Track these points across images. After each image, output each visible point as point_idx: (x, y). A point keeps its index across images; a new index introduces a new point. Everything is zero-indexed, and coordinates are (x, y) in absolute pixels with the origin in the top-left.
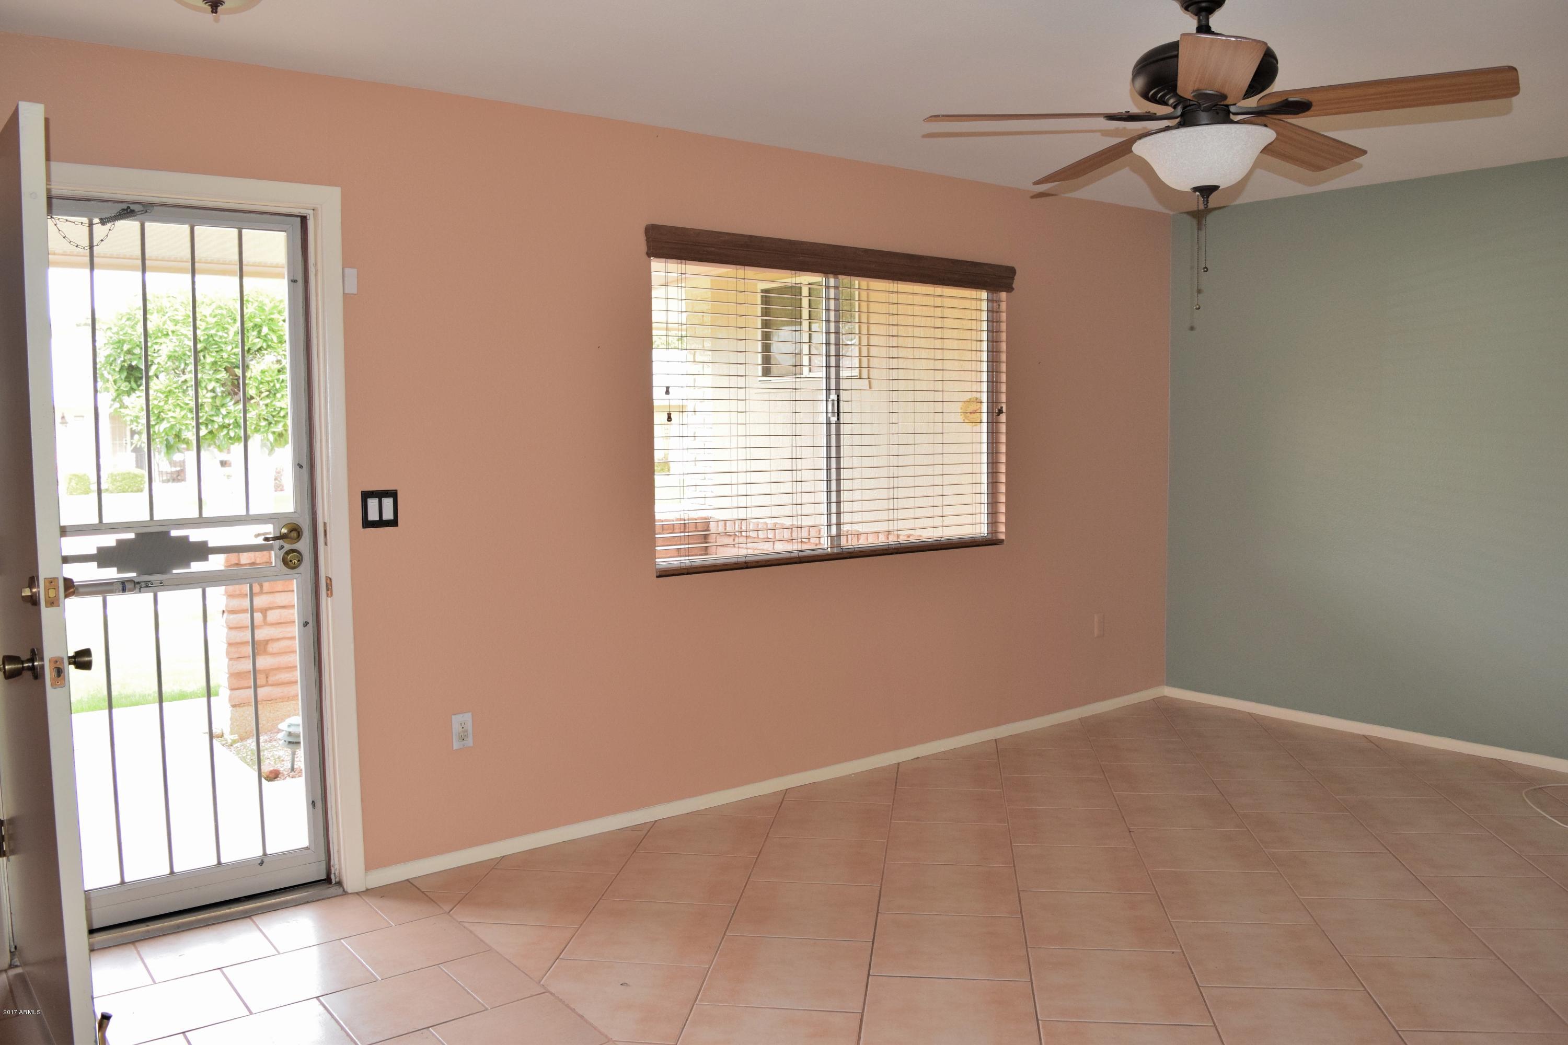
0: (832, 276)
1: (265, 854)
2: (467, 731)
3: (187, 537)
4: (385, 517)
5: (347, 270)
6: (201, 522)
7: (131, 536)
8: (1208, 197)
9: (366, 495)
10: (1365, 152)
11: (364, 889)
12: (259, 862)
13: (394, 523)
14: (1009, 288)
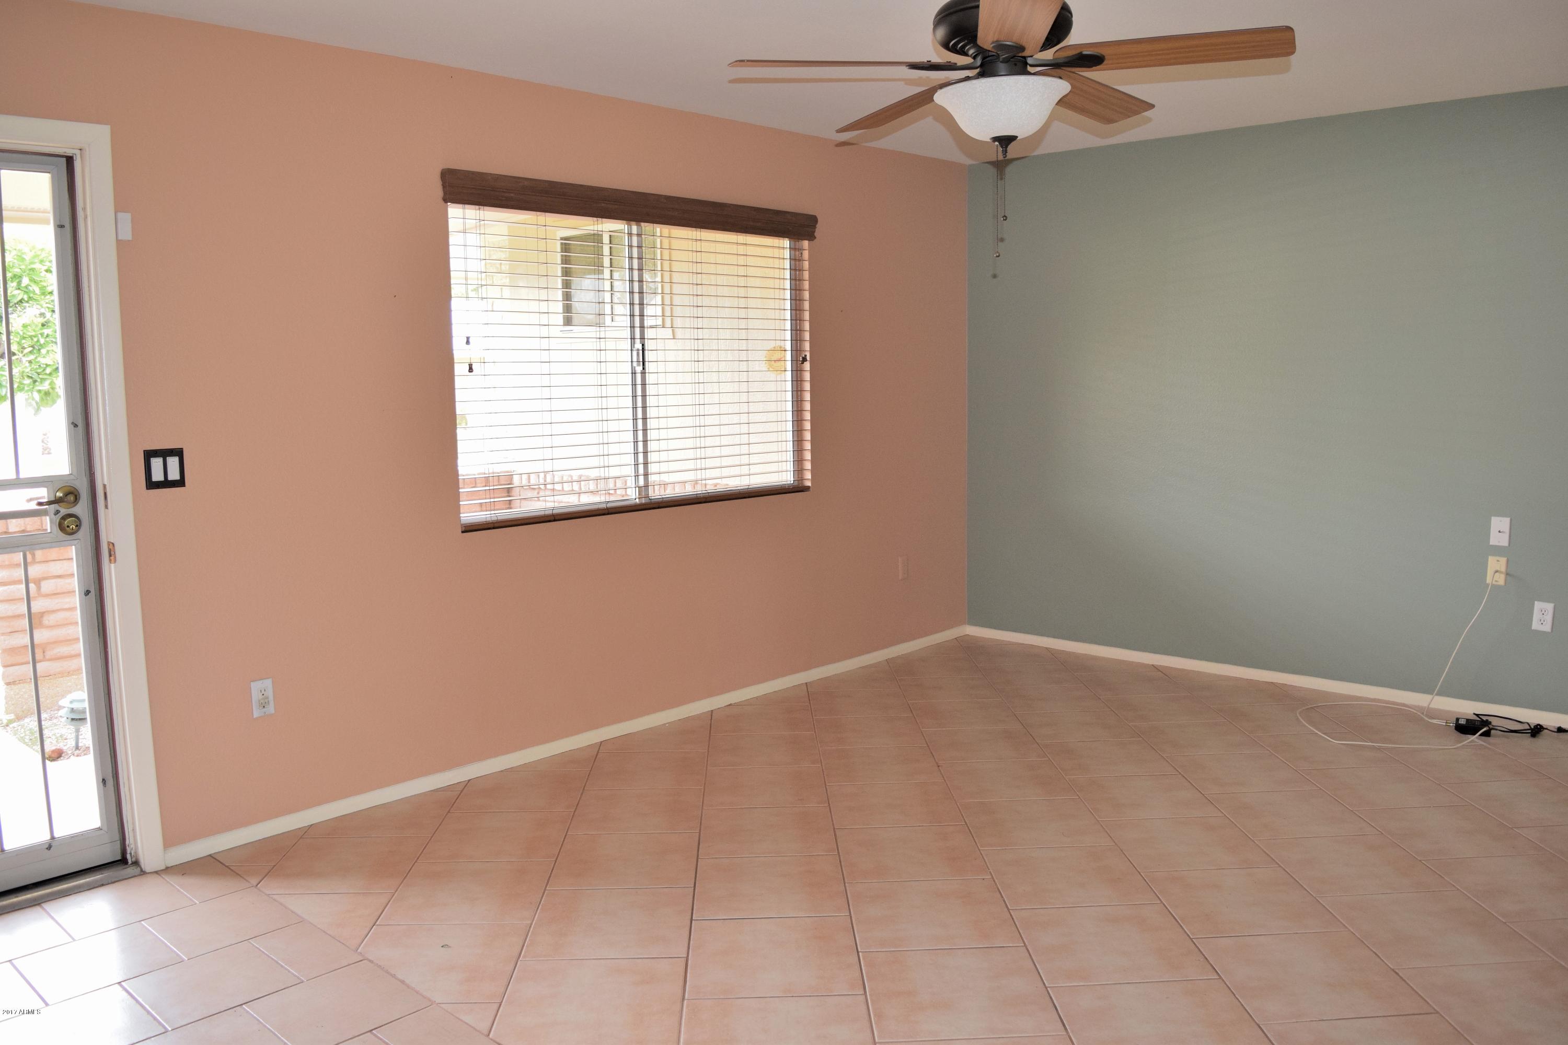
0: (634, 223)
1: (53, 838)
2: (267, 698)
4: (170, 478)
5: (120, 215)
8: (1006, 147)
9: (149, 455)
10: (1152, 106)
11: (163, 867)
12: (47, 846)
13: (181, 483)
14: (811, 237)
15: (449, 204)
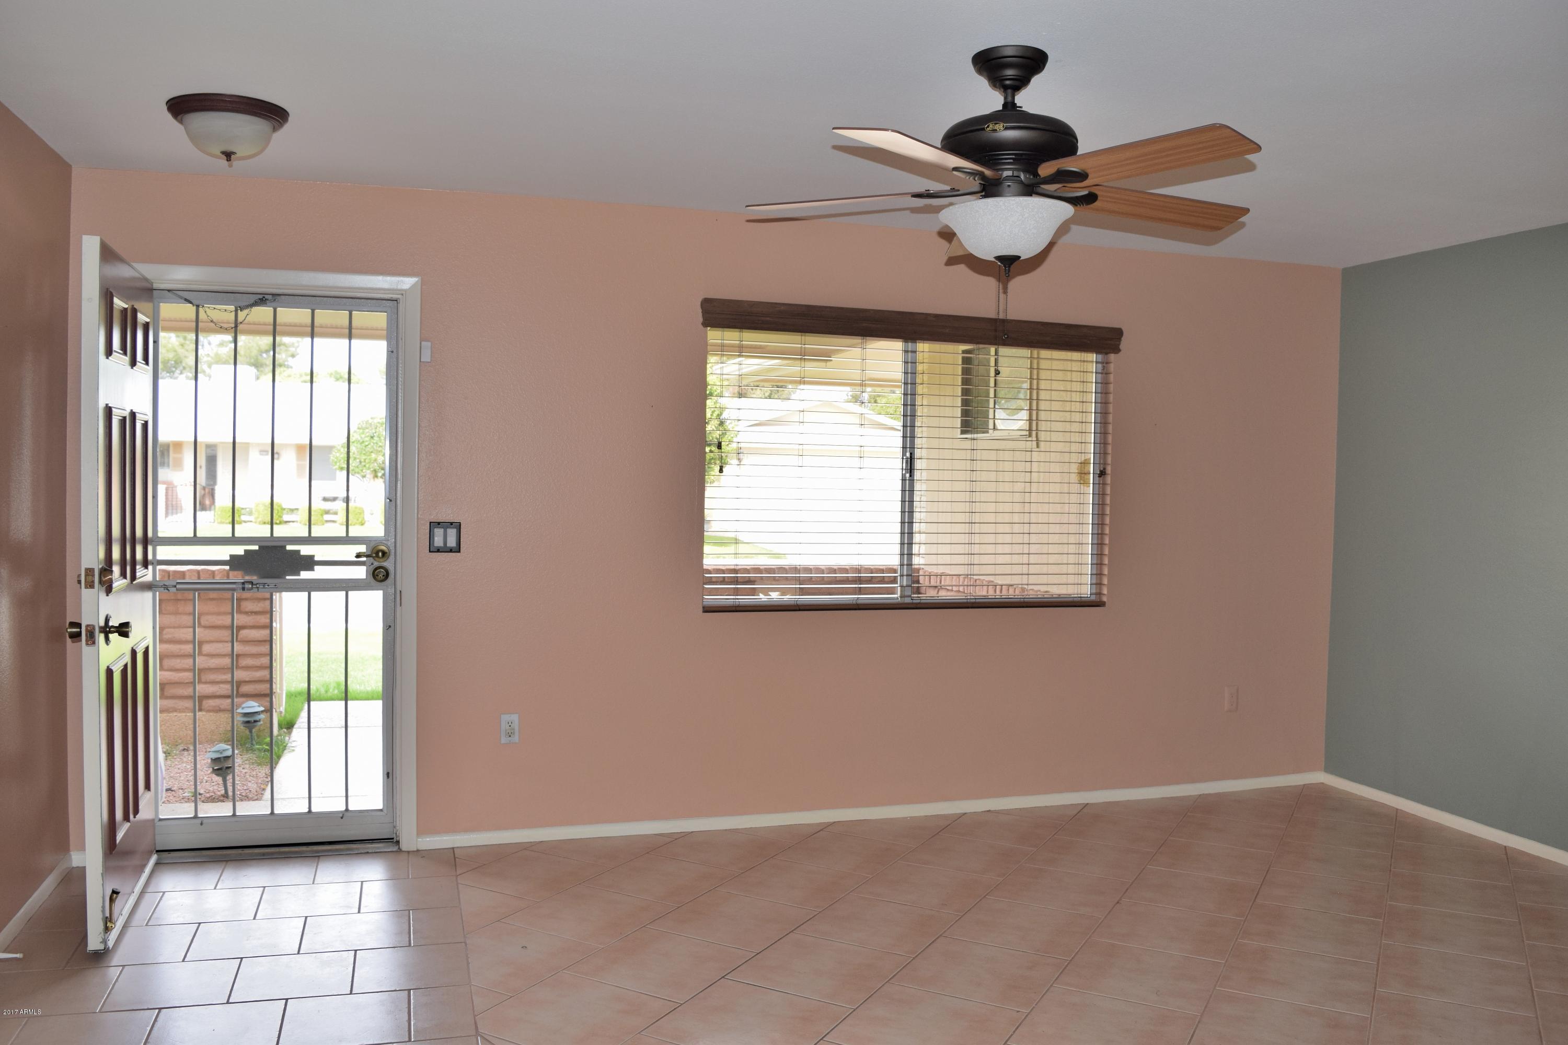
0: (909, 341)
1: (347, 810)
2: (514, 729)
3: (298, 551)
4: (449, 544)
5: (423, 343)
6: (310, 540)
7: (256, 548)
8: (1009, 267)
9: (434, 525)
11: (415, 850)
12: (341, 816)
13: (458, 549)
14: (1116, 350)
15: (709, 328)
